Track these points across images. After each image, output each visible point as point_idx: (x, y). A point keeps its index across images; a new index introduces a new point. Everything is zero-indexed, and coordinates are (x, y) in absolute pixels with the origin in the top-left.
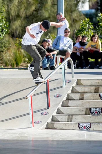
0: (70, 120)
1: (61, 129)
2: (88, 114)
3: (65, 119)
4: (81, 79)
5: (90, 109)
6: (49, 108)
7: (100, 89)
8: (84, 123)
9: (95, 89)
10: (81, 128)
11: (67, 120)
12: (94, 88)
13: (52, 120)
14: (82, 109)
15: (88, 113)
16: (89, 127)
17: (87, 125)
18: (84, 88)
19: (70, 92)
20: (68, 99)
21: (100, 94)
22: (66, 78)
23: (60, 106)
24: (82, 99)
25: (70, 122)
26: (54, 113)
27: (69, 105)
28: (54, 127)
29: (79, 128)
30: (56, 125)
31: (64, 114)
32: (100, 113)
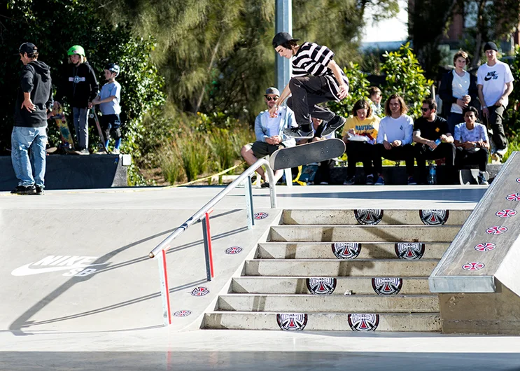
0: (259, 308)
1: (238, 329)
2: (303, 293)
3: (248, 304)
4: (291, 210)
5: (308, 280)
6: (212, 279)
7: (334, 233)
8: (290, 314)
9: (324, 233)
10: (284, 325)
11: (252, 308)
12: (321, 231)
13: (219, 308)
14: (288, 281)
15: (302, 290)
16: (302, 324)
17: (298, 318)
18: (297, 231)
19: (263, 239)
20: (259, 258)
21: (333, 245)
22: (254, 208)
23: (237, 274)
24: (291, 257)
25: (260, 311)
26: (224, 291)
27: (260, 272)
28: (221, 323)
29: (279, 324)
30: (226, 319)
31: (248, 293)
32: (330, 289)
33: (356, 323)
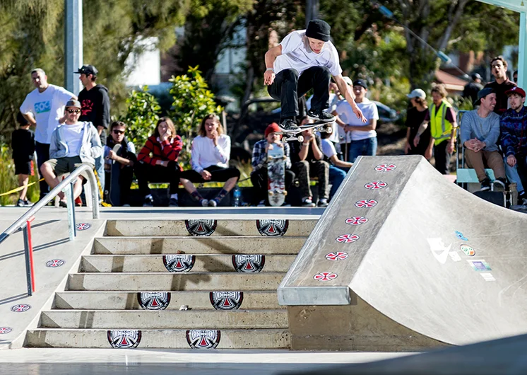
0: (86, 322)
1: (65, 347)
2: (134, 309)
3: (75, 321)
4: (116, 221)
5: (139, 295)
6: (33, 294)
7: (164, 245)
8: (122, 330)
9: (153, 245)
10: (115, 343)
11: (78, 324)
12: (150, 242)
13: (41, 325)
14: (117, 295)
15: (132, 306)
16: (135, 341)
17: (131, 335)
18: (123, 243)
19: (87, 252)
20: (82, 271)
21: (164, 257)
22: (76, 218)
23: (61, 288)
24: (118, 270)
25: (87, 328)
26: (47, 307)
27: (85, 286)
28: (46, 341)
29: (110, 342)
30: (51, 336)
31: (73, 309)
32: (164, 304)
33: (195, 340)
